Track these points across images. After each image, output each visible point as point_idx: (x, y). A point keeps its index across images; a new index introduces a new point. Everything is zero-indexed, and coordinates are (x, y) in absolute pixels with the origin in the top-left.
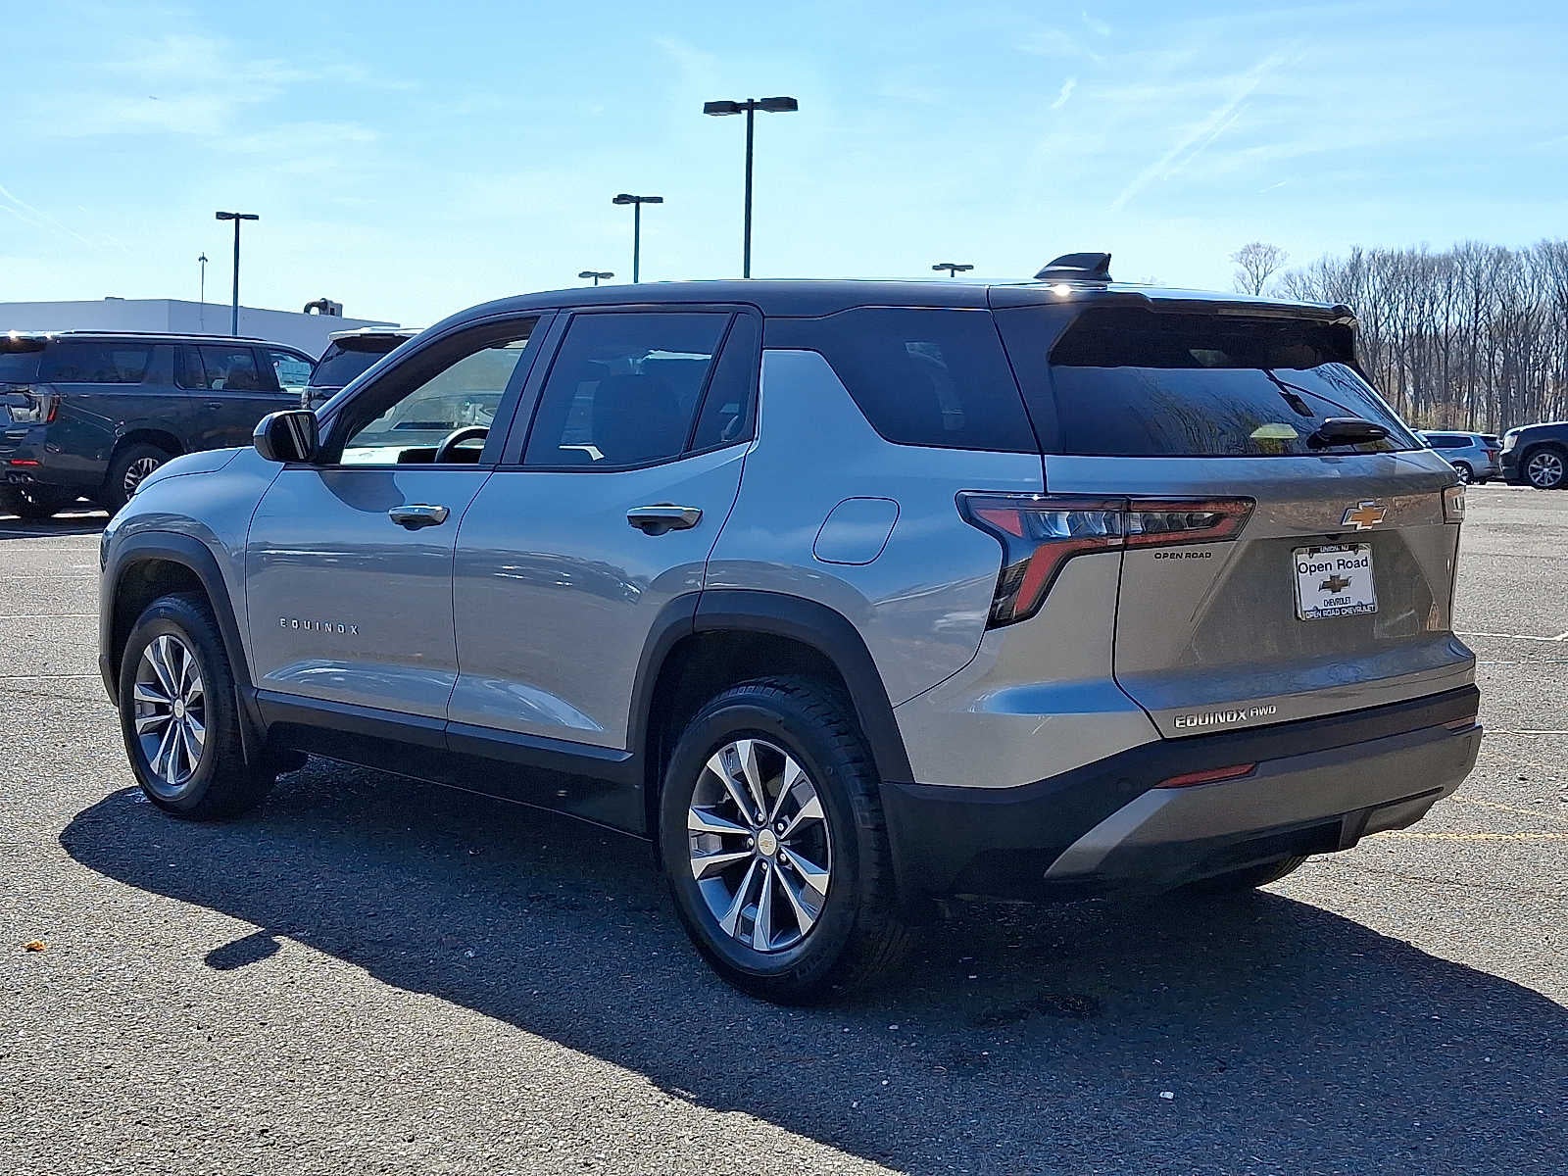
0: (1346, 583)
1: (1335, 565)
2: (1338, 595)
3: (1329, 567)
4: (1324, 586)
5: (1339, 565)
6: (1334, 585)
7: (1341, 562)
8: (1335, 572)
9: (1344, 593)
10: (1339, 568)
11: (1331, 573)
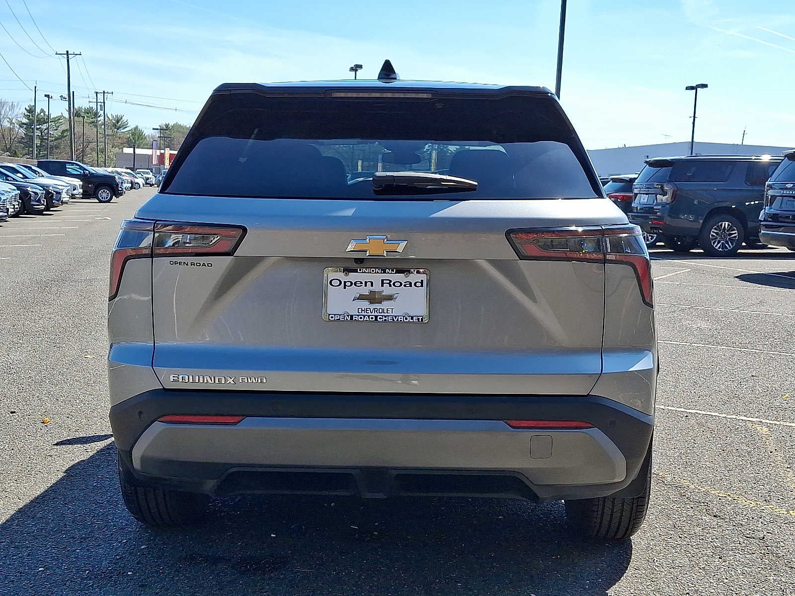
0: (390, 298)
1: (377, 283)
2: (377, 306)
3: (369, 284)
4: (361, 298)
5: (383, 283)
6: (374, 298)
7: (386, 282)
8: (377, 287)
9: (386, 305)
10: (382, 286)
11: (372, 289)
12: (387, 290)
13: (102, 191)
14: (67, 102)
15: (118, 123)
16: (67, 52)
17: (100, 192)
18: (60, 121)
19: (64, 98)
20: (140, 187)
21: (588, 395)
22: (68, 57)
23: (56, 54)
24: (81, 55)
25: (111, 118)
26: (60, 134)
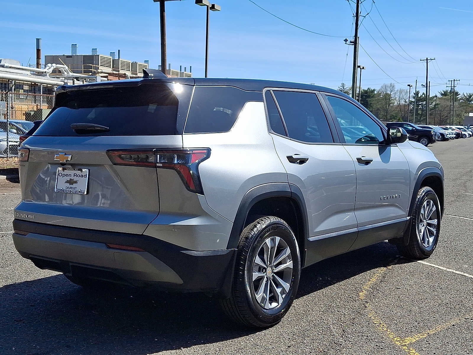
0: (76, 182)
1: (73, 175)
2: (71, 186)
3: (70, 175)
4: (67, 182)
5: (74, 175)
6: (71, 182)
7: (75, 175)
8: (72, 178)
9: (74, 185)
10: (74, 177)
11: (71, 178)
12: (75, 179)
13: (423, 139)
14: (426, 88)
15: (470, 98)
16: (427, 58)
17: (421, 140)
18: (434, 99)
19: (424, 86)
20: (466, 137)
21: (142, 234)
22: (427, 61)
23: (421, 60)
24: (435, 59)
25: (466, 95)
26: (433, 106)
